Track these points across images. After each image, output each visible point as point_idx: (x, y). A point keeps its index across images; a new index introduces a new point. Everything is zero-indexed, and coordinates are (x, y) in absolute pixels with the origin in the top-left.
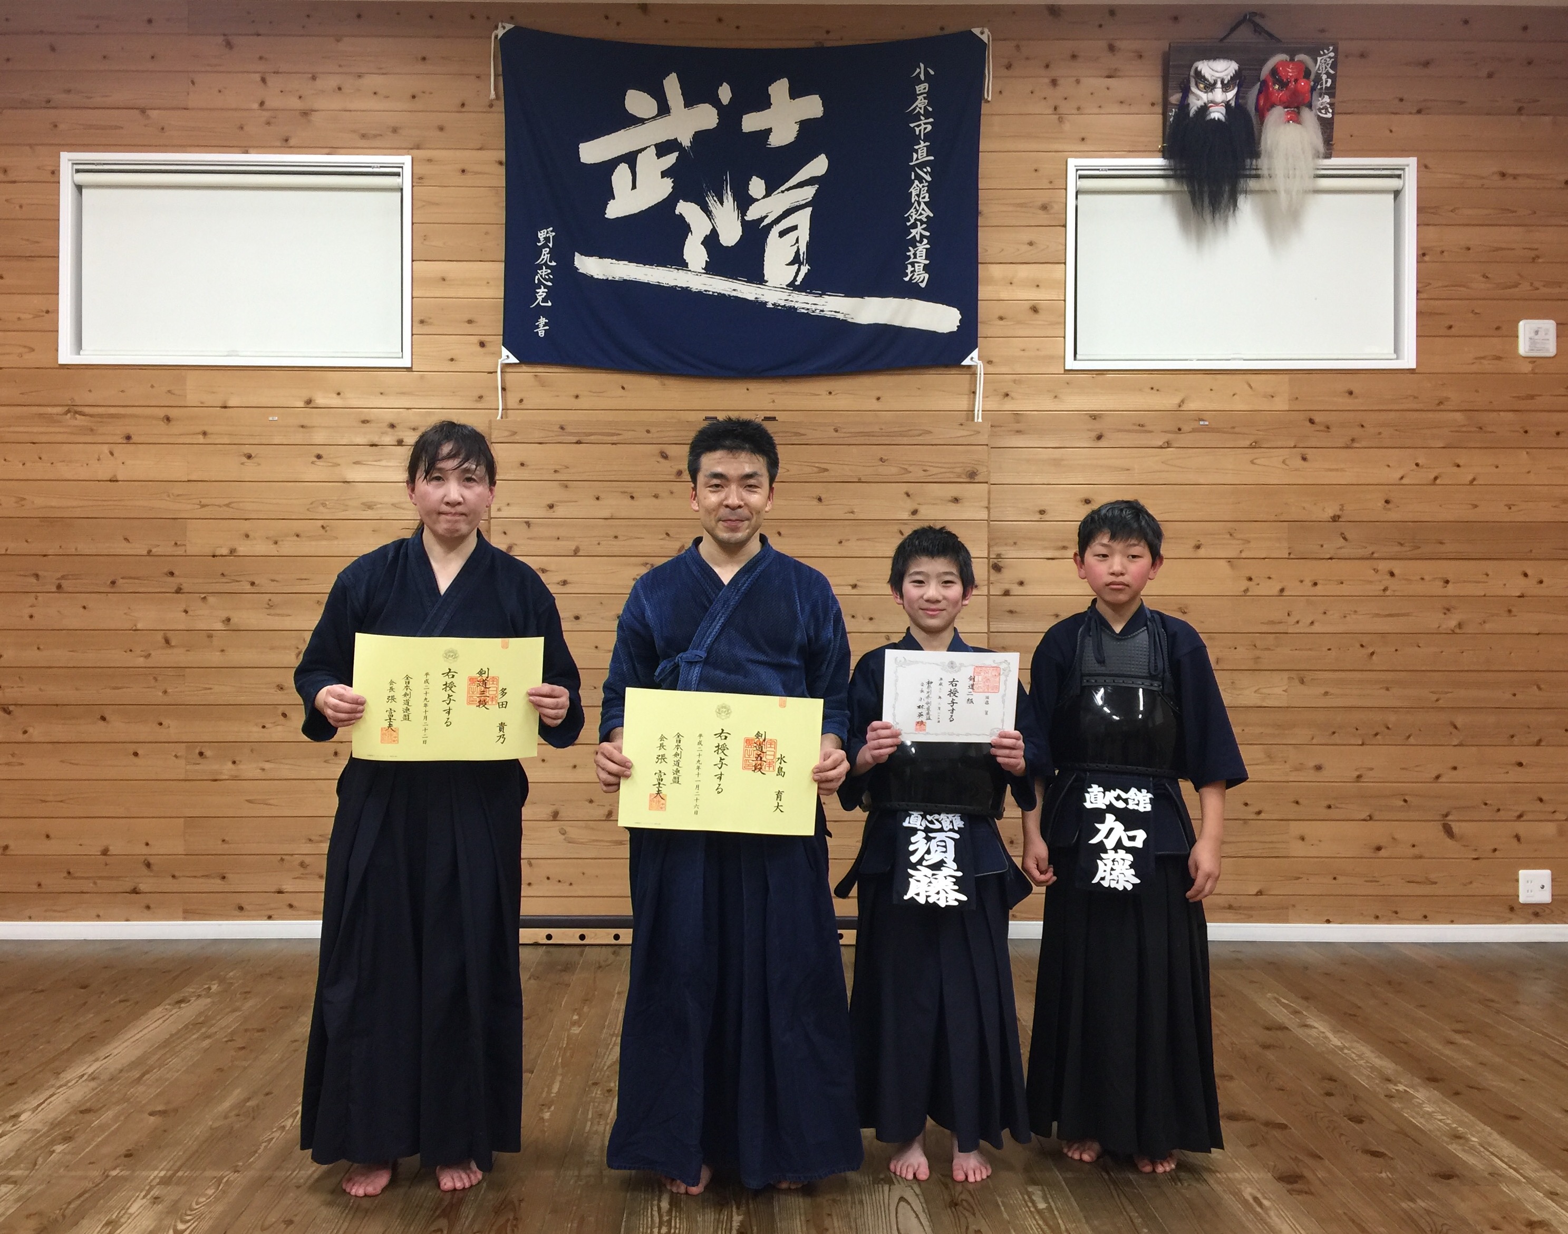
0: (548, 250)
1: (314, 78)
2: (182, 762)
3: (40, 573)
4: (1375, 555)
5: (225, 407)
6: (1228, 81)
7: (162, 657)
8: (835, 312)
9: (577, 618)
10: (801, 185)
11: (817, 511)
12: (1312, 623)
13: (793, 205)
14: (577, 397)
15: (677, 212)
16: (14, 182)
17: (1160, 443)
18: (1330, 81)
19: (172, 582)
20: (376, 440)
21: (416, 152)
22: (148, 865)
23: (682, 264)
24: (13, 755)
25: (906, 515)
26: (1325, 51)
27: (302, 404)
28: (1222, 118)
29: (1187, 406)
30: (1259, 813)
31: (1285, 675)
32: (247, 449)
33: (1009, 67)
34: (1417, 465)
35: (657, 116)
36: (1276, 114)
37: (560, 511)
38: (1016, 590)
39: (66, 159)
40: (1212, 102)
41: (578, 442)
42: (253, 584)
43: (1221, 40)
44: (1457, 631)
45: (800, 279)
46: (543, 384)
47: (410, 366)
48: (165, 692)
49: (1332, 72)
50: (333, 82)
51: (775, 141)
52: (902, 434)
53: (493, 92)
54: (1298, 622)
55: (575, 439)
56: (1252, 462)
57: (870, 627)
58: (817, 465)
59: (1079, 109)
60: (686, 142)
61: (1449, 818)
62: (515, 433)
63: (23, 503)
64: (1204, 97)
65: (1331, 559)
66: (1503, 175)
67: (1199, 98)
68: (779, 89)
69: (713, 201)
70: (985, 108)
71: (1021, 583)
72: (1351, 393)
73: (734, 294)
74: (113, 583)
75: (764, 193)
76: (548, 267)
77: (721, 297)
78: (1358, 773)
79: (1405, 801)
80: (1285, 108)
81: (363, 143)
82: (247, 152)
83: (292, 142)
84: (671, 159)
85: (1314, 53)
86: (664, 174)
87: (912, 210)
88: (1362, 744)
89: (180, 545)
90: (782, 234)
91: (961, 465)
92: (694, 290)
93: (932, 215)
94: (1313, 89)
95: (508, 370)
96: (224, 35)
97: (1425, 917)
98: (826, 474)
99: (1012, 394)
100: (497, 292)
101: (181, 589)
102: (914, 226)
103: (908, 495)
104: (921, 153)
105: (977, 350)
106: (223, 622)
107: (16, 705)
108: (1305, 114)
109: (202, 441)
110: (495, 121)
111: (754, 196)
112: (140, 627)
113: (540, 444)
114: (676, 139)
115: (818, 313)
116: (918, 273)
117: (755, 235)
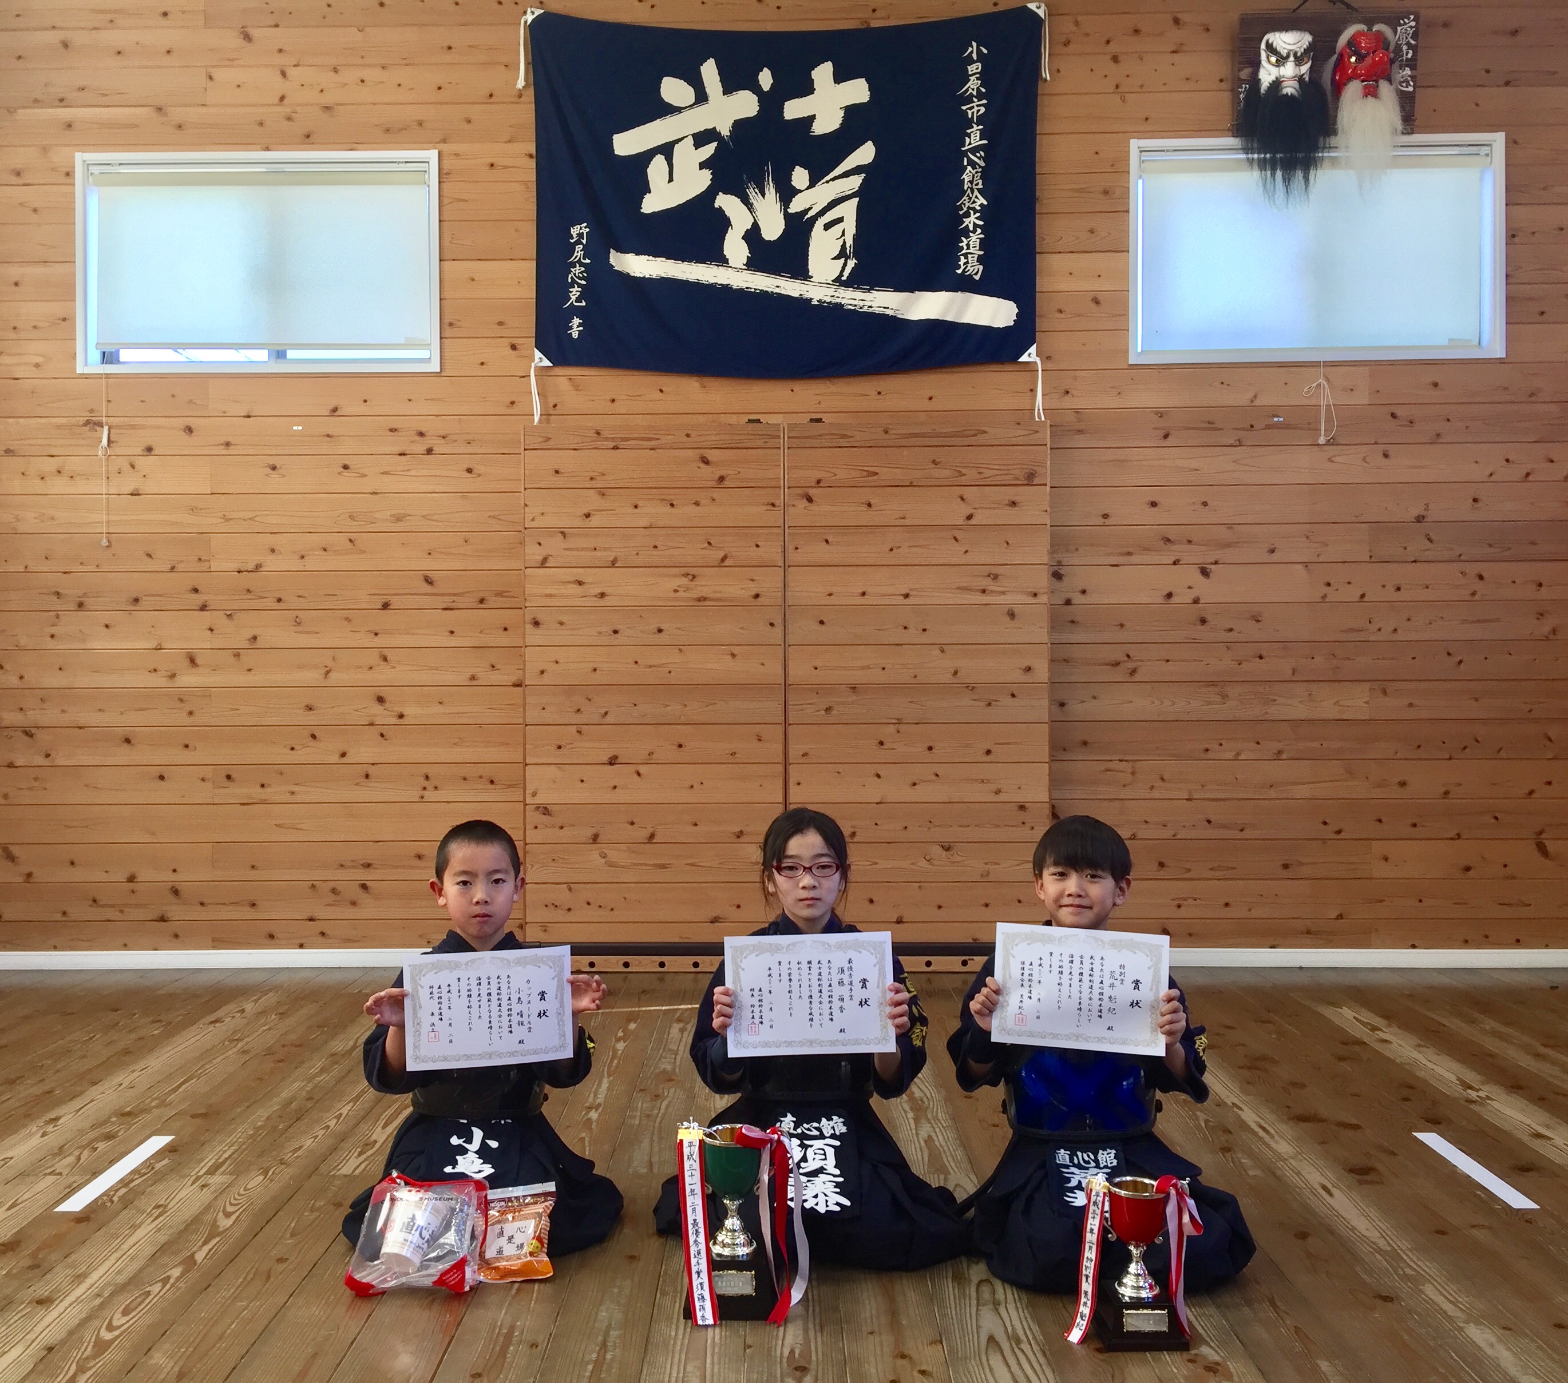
0: (581, 246)
1: (337, 71)
2: (208, 785)
3: (62, 592)
4: (1462, 558)
5: (249, 417)
6: (1302, 54)
7: (188, 679)
8: (885, 308)
9: (616, 632)
10: (846, 174)
11: (869, 518)
12: (1395, 631)
13: (838, 196)
15: (716, 205)
16: (28, 185)
17: (1231, 441)
18: (1411, 52)
19: (197, 599)
20: (404, 449)
21: (442, 146)
22: (176, 892)
23: (721, 260)
24: (36, 780)
25: (961, 521)
26: (1406, 20)
27: (326, 413)
29: (1263, 400)
30: (1339, 832)
31: (1367, 686)
32: (272, 461)
33: (1066, 43)
34: (1507, 460)
35: (694, 104)
36: (1353, 89)
37: (594, 521)
38: (1078, 598)
39: (81, 160)
41: (616, 448)
42: (279, 601)
43: (1295, 10)
44: (1551, 637)
45: (846, 274)
46: (577, 388)
47: (439, 371)
48: (191, 714)
49: (1413, 42)
50: (356, 74)
51: (820, 128)
52: (956, 435)
53: (522, 81)
54: (1379, 630)
55: (612, 444)
56: (1330, 460)
57: (924, 639)
58: (866, 469)
59: (1142, 86)
60: (725, 131)
61: (1543, 836)
62: (548, 439)
63: (45, 518)
65: (1415, 561)
68: (823, 73)
69: (754, 193)
70: (1041, 88)
71: (1084, 592)
72: (1436, 385)
73: (777, 290)
74: (136, 601)
75: (808, 184)
76: (582, 265)
77: (764, 295)
78: (1443, 789)
79: (1496, 818)
80: (1363, 81)
81: (387, 138)
82: (267, 149)
83: (314, 138)
84: (709, 149)
85: (1394, 22)
86: (702, 166)
87: (965, 198)
88: (1450, 759)
89: (205, 562)
90: (827, 226)
91: (1019, 466)
92: (734, 287)
93: (985, 203)
94: (1392, 62)
95: (544, 374)
96: (242, 27)
97: (1518, 941)
98: (875, 477)
99: (1071, 391)
100: (529, 291)
101: (206, 606)
102: (967, 215)
104: (975, 138)
105: (1034, 346)
106: (249, 640)
107: (38, 728)
108: (1384, 87)
109: (225, 452)
110: (526, 113)
111: (798, 187)
112: (164, 646)
113: (575, 449)
114: (714, 128)
115: (865, 309)
116: (971, 265)
117: (798, 228)
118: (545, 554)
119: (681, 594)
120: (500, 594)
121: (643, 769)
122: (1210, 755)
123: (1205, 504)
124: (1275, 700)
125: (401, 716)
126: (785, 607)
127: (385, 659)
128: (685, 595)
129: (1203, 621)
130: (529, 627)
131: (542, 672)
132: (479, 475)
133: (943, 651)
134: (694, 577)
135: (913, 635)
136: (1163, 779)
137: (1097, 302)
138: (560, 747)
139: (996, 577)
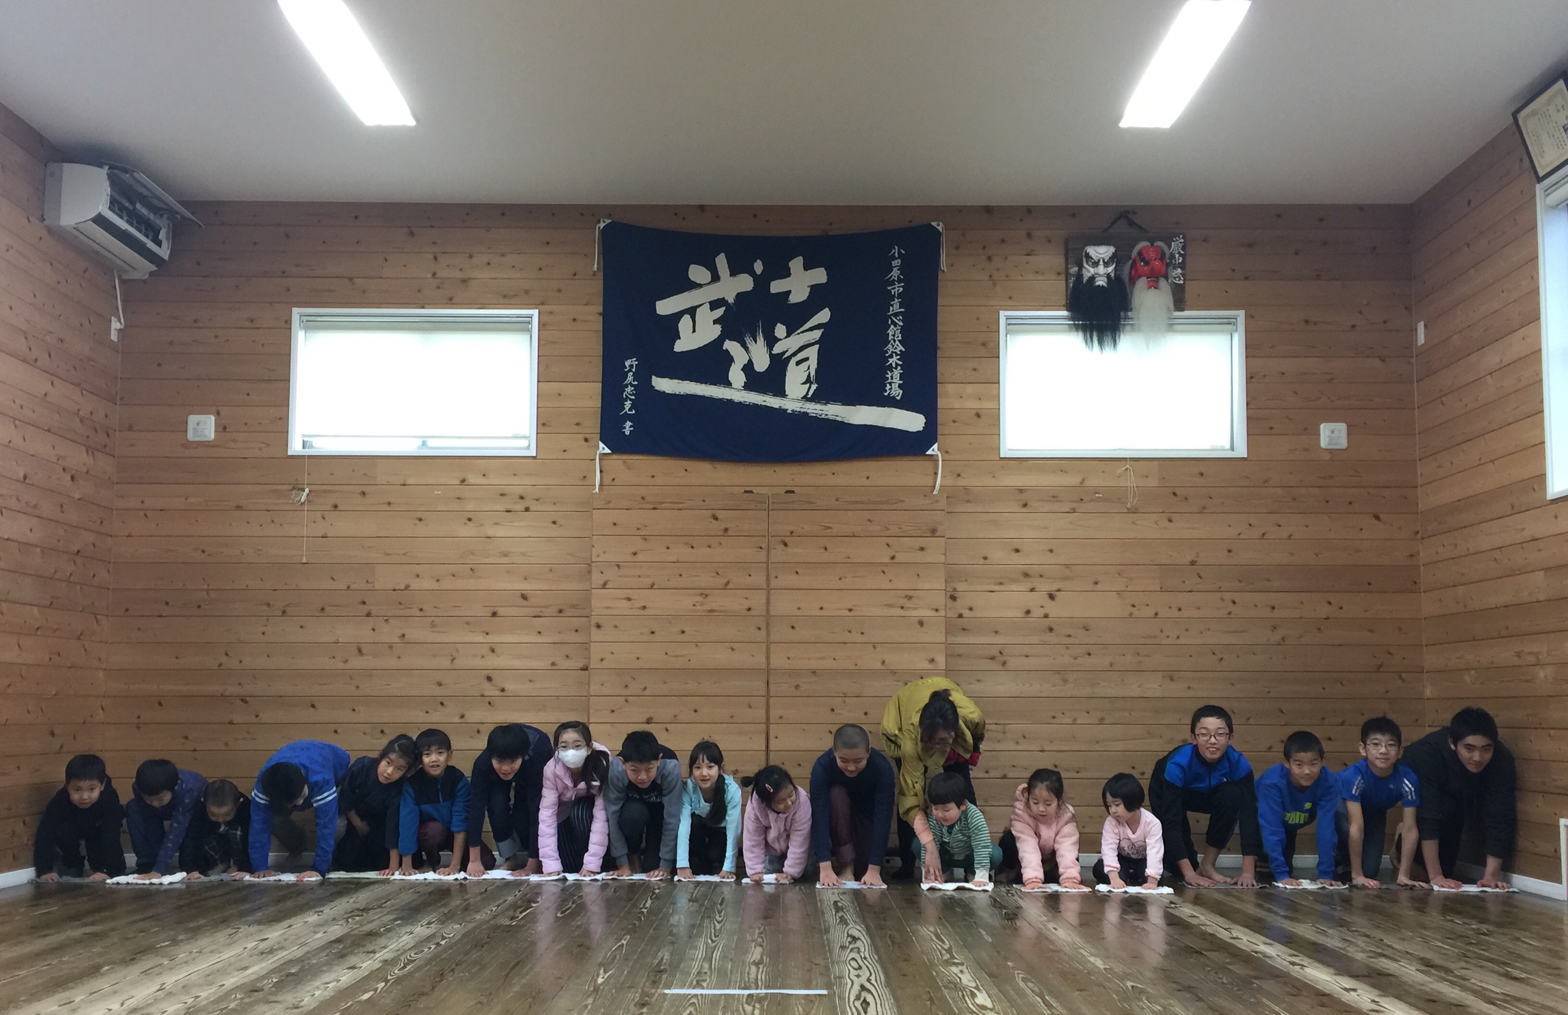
0: (632, 373)
1: (471, 257)
2: (367, 738)
3: (271, 603)
4: (1222, 589)
5: (404, 485)
6: (1109, 260)
7: (357, 663)
8: (837, 416)
9: (653, 633)
10: (811, 329)
11: (825, 557)
12: (1178, 637)
13: (806, 343)
14: (653, 477)
15: (724, 348)
16: (258, 328)
17: (1068, 509)
18: (1181, 258)
19: (364, 609)
20: (510, 507)
21: (541, 307)
23: (728, 384)
24: (248, 732)
25: (887, 560)
26: (1176, 239)
27: (457, 482)
28: (1105, 285)
29: (1089, 483)
31: (1160, 674)
32: (419, 515)
33: (957, 248)
34: (1250, 525)
35: (711, 282)
36: (1142, 282)
37: (640, 557)
38: (966, 613)
39: (296, 311)
40: (1097, 274)
41: (655, 509)
42: (421, 610)
43: (1104, 232)
44: (1282, 642)
45: (811, 393)
46: (629, 467)
47: (535, 455)
48: (358, 687)
49: (1182, 252)
50: (485, 259)
51: (794, 299)
52: (884, 502)
53: (596, 266)
54: (1168, 636)
55: (652, 506)
56: (1133, 523)
57: (862, 639)
58: (823, 524)
59: (1007, 276)
60: (731, 300)
62: (610, 503)
63: (260, 552)
64: (1092, 271)
65: (1190, 591)
66: (1307, 322)
67: (1089, 271)
68: (796, 264)
69: (749, 341)
70: (940, 276)
72: (1202, 474)
73: (764, 404)
74: (323, 609)
75: (785, 335)
76: (632, 385)
77: (755, 406)
80: (1148, 278)
81: (506, 301)
82: (423, 308)
83: (454, 301)
84: (720, 312)
85: (1168, 242)
86: (715, 322)
87: (890, 345)
89: (371, 583)
90: (798, 363)
91: (925, 524)
92: (736, 401)
93: (904, 350)
94: (1168, 265)
95: (605, 458)
96: (408, 227)
98: (830, 530)
99: (961, 474)
100: (597, 403)
101: (370, 613)
102: (891, 356)
103: (888, 545)
104: (896, 307)
105: (936, 444)
106: (400, 637)
107: (251, 696)
108: (1163, 283)
109: (388, 509)
110: (597, 285)
111: (779, 337)
112: (340, 640)
113: (627, 509)
114: (724, 298)
115: (823, 416)
116: (895, 390)
117: (779, 364)
118: (605, 578)
119: (698, 607)
120: (574, 606)
121: (669, 726)
122: (1056, 721)
123: (1051, 551)
124: (1099, 684)
125: (503, 690)
126: (768, 616)
127: (493, 651)
128: (700, 608)
129: (1051, 630)
130: (594, 630)
131: (602, 660)
132: (561, 526)
133: (874, 647)
134: (707, 596)
135: (856, 637)
136: (1024, 737)
137: (978, 415)
138: (613, 711)
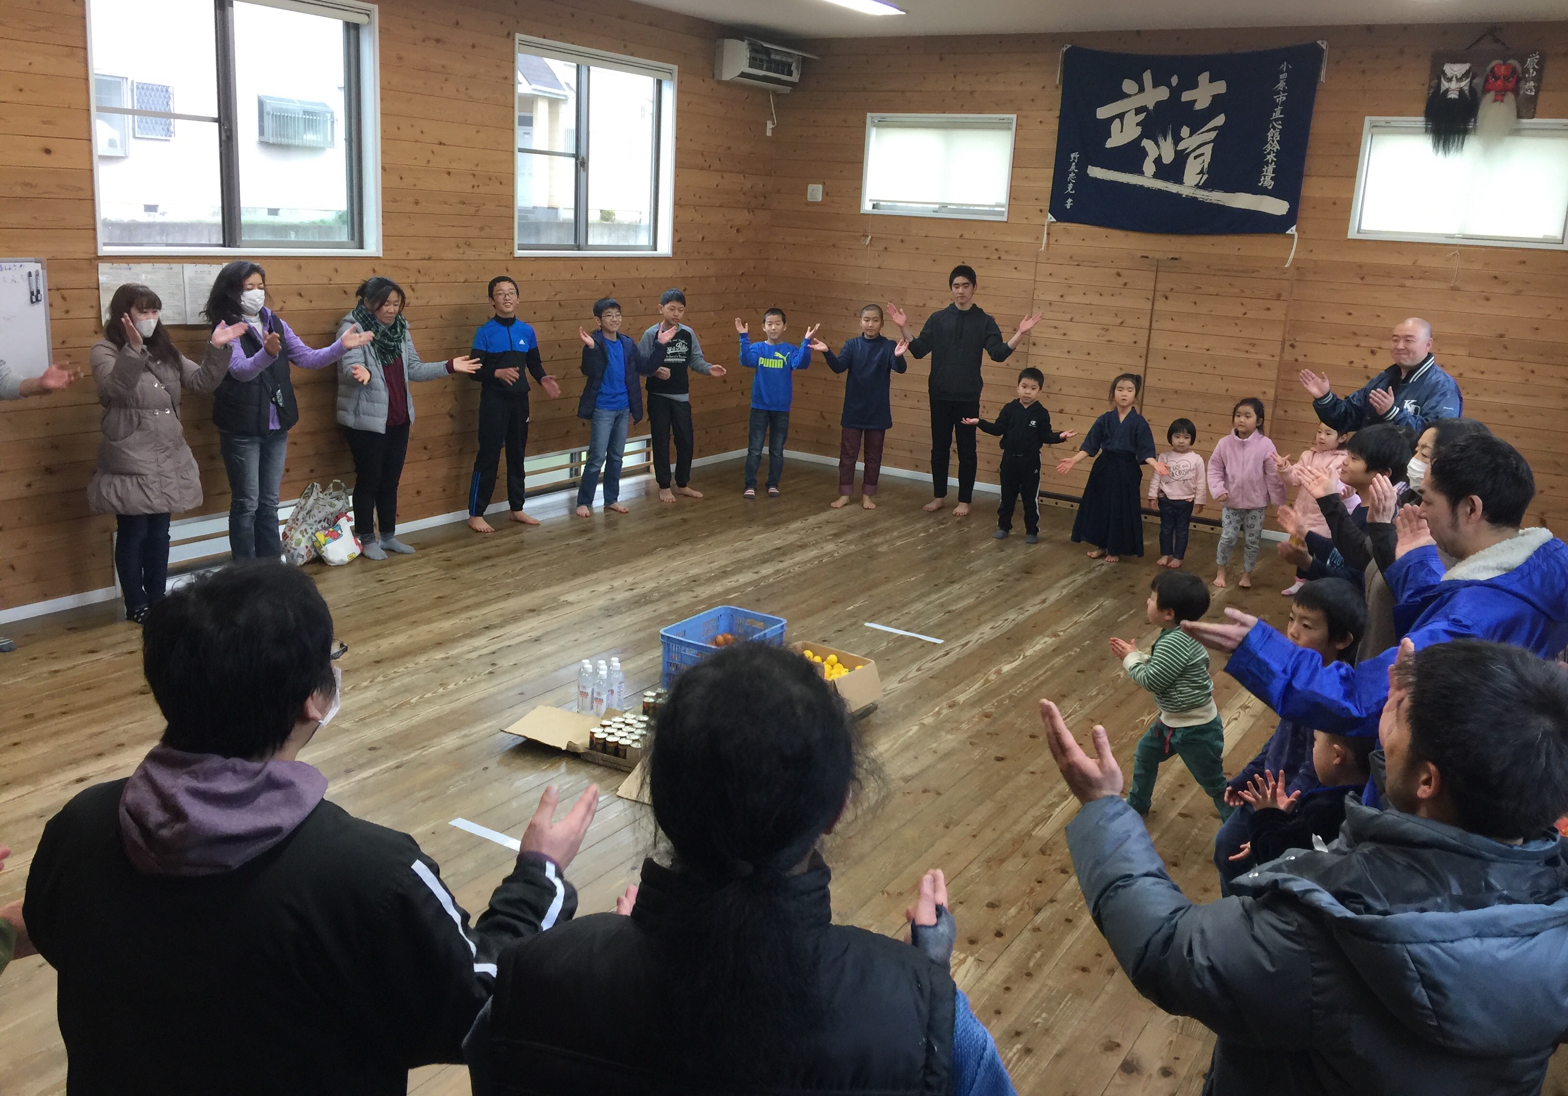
0: (1075, 163)
1: (977, 75)
3: (848, 308)
5: (927, 237)
6: (1462, 76)
8: (1218, 200)
9: (1069, 352)
10: (1209, 131)
11: (1194, 309)
13: (1203, 142)
14: (1082, 240)
15: (1142, 145)
16: (848, 127)
18: (1536, 72)
20: (988, 257)
21: (1018, 112)
23: (1141, 173)
25: (1240, 315)
26: (1533, 56)
27: (958, 237)
28: (1458, 97)
29: (1418, 264)
32: (933, 258)
33: (1336, 64)
34: (1559, 309)
35: (1138, 93)
36: (1491, 96)
37: (1068, 299)
38: (1299, 359)
39: (869, 115)
40: (1450, 88)
41: (1078, 265)
43: (1463, 51)
45: (1202, 182)
46: (1066, 232)
47: (1007, 220)
49: (1538, 67)
50: (985, 77)
51: (1198, 106)
52: (1243, 271)
53: (1058, 81)
56: (1453, 299)
57: (1213, 371)
58: (1196, 285)
59: (1377, 88)
60: (1151, 107)
62: (1049, 259)
63: (843, 275)
64: (1447, 85)
67: (1444, 85)
69: (1161, 139)
70: (1319, 87)
71: (1305, 356)
72: (1523, 262)
73: (1166, 189)
75: (1188, 136)
76: (1074, 173)
80: (1496, 92)
81: (997, 108)
82: (944, 113)
83: (964, 107)
84: (1142, 116)
85: (1523, 59)
86: (1138, 124)
87: (1269, 145)
90: (1196, 158)
91: (1274, 290)
92: (1144, 187)
93: (1278, 149)
95: (1051, 225)
98: (1200, 290)
99: (1312, 250)
100: (1050, 184)
102: (1269, 153)
103: (1242, 304)
104: (1277, 114)
105: (1296, 226)
108: (1509, 96)
109: (916, 252)
110: (1058, 95)
111: (1184, 136)
113: (1061, 264)
114: (1146, 105)
115: (1209, 201)
116: (1267, 181)
117: (1181, 158)
121: (1074, 417)
123: (1378, 316)
126: (1149, 348)
128: (1103, 338)
130: (1031, 346)
132: (1019, 271)
133: (1222, 379)
134: (1108, 330)
135: (1208, 369)
137: (1334, 204)
139: (1254, 345)
